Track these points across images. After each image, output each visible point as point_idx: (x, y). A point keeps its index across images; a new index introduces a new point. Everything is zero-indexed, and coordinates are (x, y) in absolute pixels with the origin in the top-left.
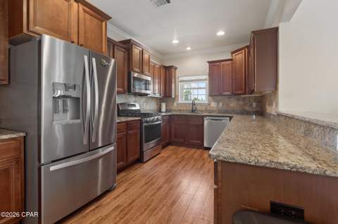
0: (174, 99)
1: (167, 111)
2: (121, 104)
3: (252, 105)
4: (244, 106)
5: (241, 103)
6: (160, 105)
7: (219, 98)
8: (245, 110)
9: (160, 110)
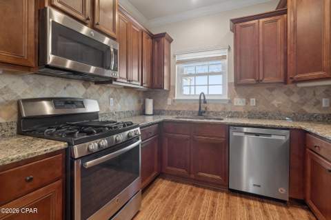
0: (168, 91)
1: (155, 113)
2: (25, 101)
3: (318, 103)
4: (303, 104)
5: (295, 98)
6: (144, 102)
7: (249, 90)
8: (304, 113)
9: (143, 112)
